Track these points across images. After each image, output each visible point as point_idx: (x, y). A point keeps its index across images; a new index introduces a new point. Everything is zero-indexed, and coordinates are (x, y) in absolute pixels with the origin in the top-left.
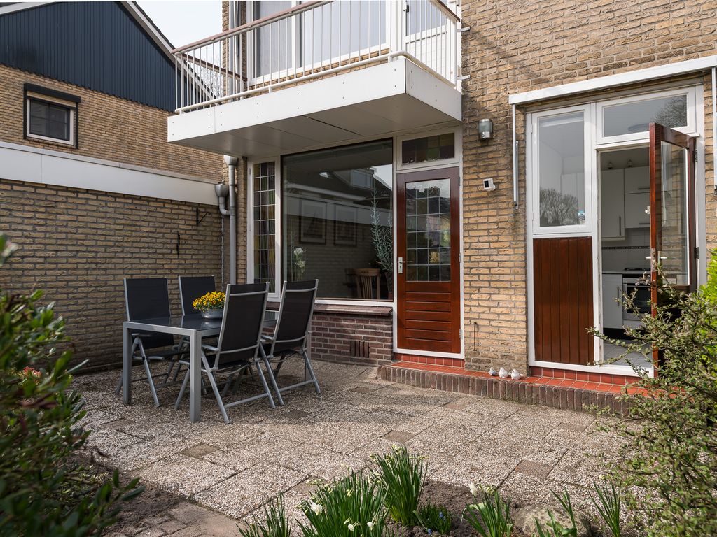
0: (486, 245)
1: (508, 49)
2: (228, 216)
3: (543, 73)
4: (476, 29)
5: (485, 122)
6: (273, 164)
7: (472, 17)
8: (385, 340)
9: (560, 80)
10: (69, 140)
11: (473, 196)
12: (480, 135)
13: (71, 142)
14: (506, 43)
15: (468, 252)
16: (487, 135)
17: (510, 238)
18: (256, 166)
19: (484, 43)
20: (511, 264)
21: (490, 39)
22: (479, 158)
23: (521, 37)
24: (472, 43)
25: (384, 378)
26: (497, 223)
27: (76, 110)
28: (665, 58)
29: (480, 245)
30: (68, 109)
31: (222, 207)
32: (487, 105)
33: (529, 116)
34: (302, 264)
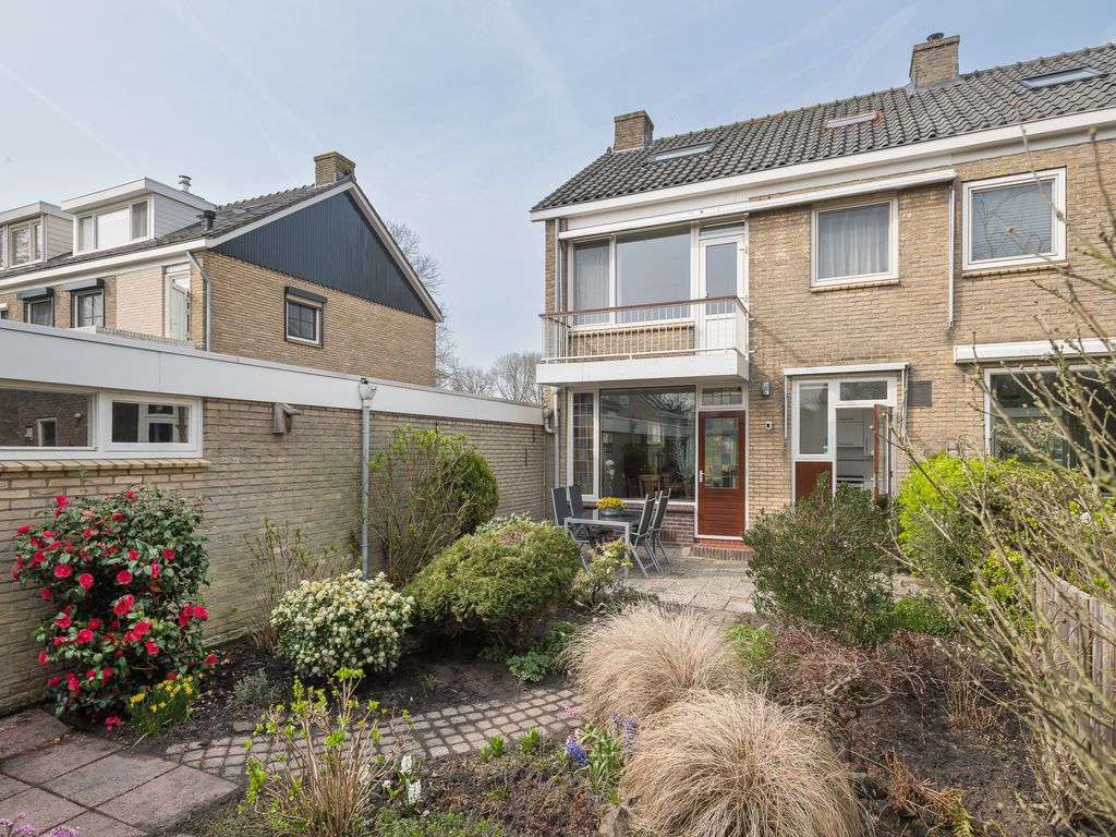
0: (765, 465)
1: (781, 337)
2: (553, 434)
3: (803, 356)
4: (759, 320)
5: (766, 384)
6: (591, 395)
7: (757, 312)
8: (689, 529)
9: (814, 363)
10: (314, 339)
11: (756, 431)
12: (762, 392)
13: (317, 342)
14: (780, 333)
15: (752, 469)
16: (768, 393)
17: (781, 461)
18: (575, 396)
19: (764, 330)
20: (781, 478)
21: (770, 328)
22: (761, 406)
23: (790, 331)
24: (756, 330)
25: (695, 555)
26: (773, 450)
27: (321, 310)
28: (876, 358)
29: (760, 465)
30: (314, 309)
31: (547, 426)
32: (767, 372)
33: (793, 382)
34: (612, 472)
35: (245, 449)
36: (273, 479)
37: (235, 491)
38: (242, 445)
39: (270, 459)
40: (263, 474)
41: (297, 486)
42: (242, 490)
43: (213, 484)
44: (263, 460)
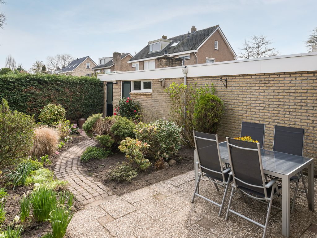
35: (157, 91)
36: (163, 99)
37: (156, 101)
38: (157, 90)
39: (163, 94)
40: (161, 97)
41: (168, 102)
42: (157, 101)
43: (152, 98)
44: (161, 94)
